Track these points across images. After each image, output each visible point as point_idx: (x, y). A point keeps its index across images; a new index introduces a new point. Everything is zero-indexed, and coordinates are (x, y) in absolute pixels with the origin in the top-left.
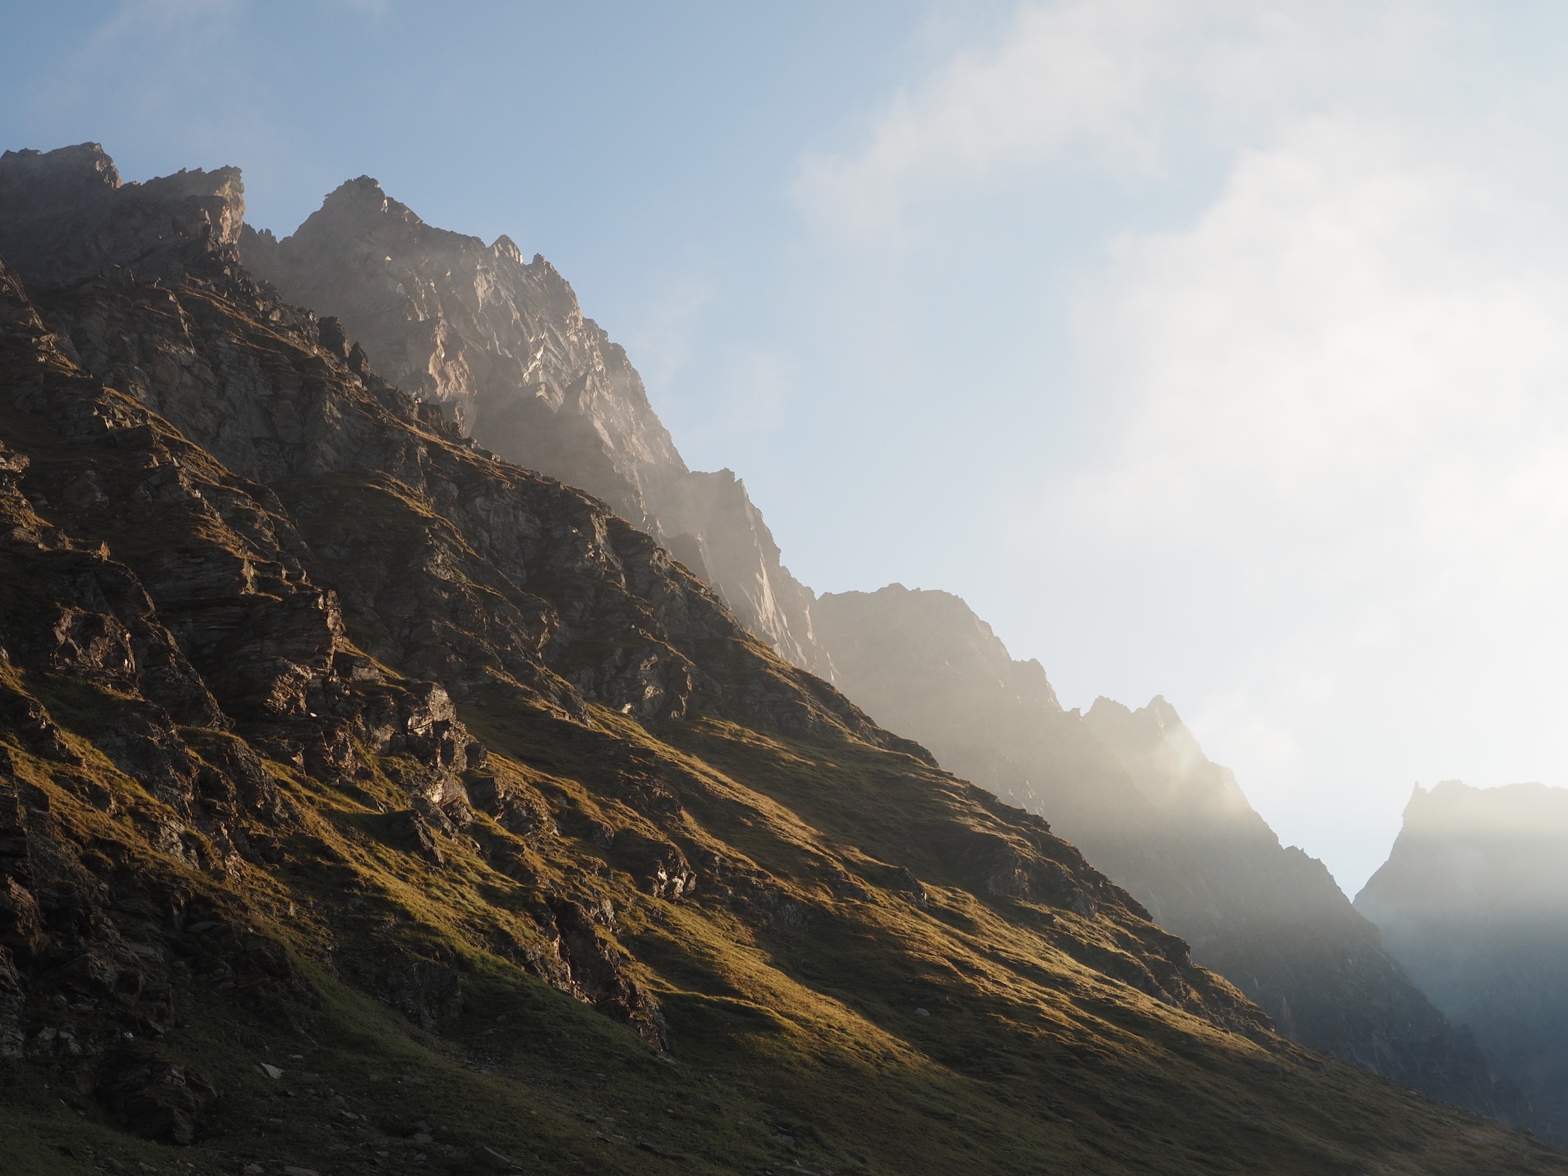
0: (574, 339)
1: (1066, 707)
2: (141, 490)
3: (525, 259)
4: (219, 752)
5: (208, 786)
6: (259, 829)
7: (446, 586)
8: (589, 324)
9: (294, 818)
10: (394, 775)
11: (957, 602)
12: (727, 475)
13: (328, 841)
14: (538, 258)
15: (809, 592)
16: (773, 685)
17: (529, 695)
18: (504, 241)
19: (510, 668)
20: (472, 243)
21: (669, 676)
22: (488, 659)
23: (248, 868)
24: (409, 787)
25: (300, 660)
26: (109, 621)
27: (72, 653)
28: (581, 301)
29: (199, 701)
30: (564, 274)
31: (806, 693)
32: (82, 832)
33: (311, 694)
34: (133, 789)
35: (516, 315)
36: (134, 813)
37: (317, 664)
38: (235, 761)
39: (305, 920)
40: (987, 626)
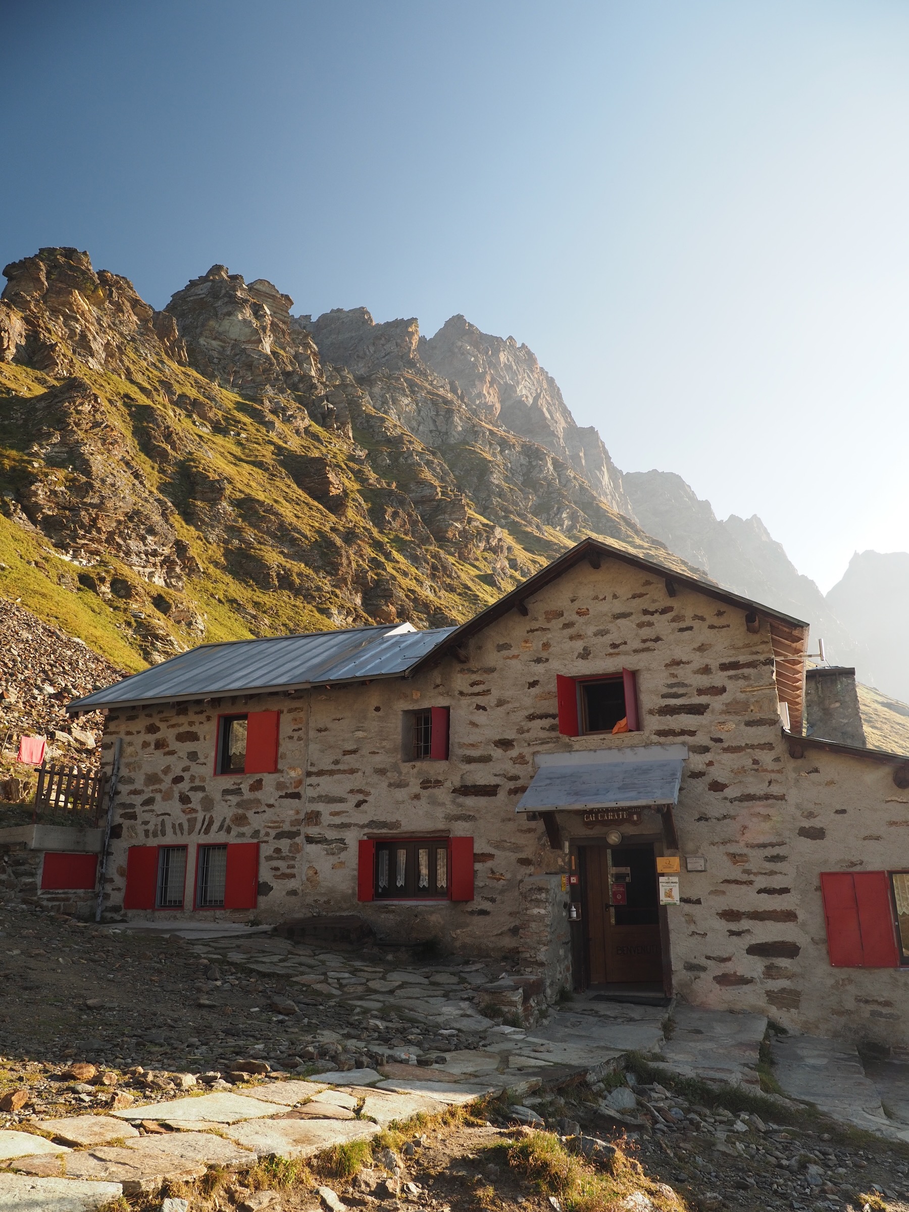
0: (536, 376)
1: (719, 520)
2: (401, 459)
3: (518, 345)
4: (436, 556)
5: (434, 568)
6: (448, 581)
7: (497, 486)
8: (542, 368)
9: (459, 577)
10: (485, 559)
11: (678, 477)
12: (592, 428)
13: (469, 585)
14: (523, 344)
15: (621, 472)
16: (610, 520)
17: (526, 526)
18: (511, 338)
19: (519, 515)
20: (498, 339)
21: (573, 517)
22: (511, 512)
23: (447, 594)
24: (490, 563)
25: (456, 520)
26: (401, 511)
27: (390, 523)
28: (539, 361)
29: (428, 538)
30: (533, 351)
31: (622, 523)
32: (404, 587)
33: (460, 532)
34: (413, 570)
35: (515, 367)
36: (415, 578)
37: (462, 523)
38: (440, 558)
39: (464, 611)
40: (689, 487)
